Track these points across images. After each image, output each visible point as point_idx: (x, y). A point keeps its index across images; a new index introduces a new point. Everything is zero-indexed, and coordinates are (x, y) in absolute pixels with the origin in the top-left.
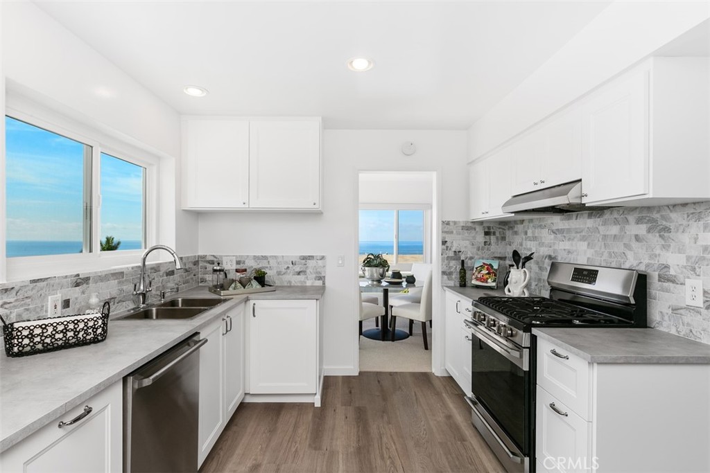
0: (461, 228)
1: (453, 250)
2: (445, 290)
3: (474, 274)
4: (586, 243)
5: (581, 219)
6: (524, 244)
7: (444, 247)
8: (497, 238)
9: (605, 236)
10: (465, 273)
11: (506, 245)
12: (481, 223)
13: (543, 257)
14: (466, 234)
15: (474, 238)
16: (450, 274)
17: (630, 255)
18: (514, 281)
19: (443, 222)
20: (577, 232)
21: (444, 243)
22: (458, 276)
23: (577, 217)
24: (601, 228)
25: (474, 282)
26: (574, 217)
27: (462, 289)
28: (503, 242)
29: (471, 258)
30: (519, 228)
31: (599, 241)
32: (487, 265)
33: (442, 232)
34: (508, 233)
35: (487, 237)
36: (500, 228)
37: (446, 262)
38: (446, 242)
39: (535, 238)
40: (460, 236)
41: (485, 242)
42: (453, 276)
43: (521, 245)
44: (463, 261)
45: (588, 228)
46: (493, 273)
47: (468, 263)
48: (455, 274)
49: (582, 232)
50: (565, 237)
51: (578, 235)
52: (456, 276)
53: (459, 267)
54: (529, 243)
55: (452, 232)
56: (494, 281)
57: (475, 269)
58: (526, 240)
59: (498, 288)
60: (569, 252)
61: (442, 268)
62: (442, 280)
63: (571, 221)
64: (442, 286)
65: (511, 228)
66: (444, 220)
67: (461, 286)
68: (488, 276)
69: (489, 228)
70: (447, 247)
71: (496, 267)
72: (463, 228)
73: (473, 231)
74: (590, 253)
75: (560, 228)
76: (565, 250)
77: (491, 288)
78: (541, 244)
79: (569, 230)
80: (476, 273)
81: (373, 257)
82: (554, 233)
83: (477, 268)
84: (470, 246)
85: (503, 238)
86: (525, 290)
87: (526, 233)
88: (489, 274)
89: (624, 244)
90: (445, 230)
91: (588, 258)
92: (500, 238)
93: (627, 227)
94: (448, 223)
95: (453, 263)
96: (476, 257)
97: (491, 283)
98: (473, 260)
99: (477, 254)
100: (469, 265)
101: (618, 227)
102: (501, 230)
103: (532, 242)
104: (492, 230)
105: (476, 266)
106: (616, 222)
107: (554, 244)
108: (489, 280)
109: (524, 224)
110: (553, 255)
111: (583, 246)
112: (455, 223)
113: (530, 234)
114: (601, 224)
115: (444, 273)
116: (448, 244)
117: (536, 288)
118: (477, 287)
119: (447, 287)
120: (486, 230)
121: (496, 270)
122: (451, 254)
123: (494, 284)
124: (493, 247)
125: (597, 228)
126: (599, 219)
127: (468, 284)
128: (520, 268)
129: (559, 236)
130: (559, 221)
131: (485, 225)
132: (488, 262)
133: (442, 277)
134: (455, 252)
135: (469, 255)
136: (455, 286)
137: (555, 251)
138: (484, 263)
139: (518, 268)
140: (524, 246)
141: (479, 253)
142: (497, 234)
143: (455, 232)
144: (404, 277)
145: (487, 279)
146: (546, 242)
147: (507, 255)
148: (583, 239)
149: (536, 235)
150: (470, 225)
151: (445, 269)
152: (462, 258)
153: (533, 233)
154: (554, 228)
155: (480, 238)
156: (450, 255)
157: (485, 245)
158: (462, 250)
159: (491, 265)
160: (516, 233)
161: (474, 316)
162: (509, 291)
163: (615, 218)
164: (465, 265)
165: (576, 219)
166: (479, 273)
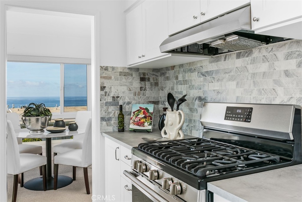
0: (119, 74)
1: (112, 95)
2: (104, 137)
3: (131, 119)
4: (235, 83)
5: (230, 60)
6: (175, 88)
7: (103, 92)
8: (151, 84)
9: (254, 74)
10: (123, 118)
11: (159, 90)
12: (137, 69)
13: (193, 99)
14: (124, 80)
15: (131, 83)
16: (109, 119)
17: (280, 90)
18: (170, 123)
19: (101, 67)
20: (226, 73)
21: (103, 88)
22: (117, 122)
23: (225, 58)
24: (250, 67)
25: (133, 126)
26: (223, 58)
27: (121, 135)
28: (157, 88)
29: (129, 103)
30: (171, 73)
31: (248, 79)
32: (143, 109)
33: (101, 77)
34: (161, 79)
35: (143, 83)
36: (153, 75)
37: (105, 108)
38: (105, 87)
39: (185, 82)
40: (119, 82)
41: (141, 88)
42: (112, 122)
43: (173, 89)
44: (121, 106)
45: (237, 67)
46: (149, 116)
47: (126, 108)
48: (114, 119)
49: (231, 72)
50: (214, 78)
51: (227, 75)
52: (114, 122)
53: (117, 112)
54: (180, 86)
55: (110, 78)
56: (150, 124)
57: (132, 114)
58: (177, 84)
59: (153, 131)
60: (218, 92)
61: (101, 114)
62: (101, 127)
63: (219, 63)
64: (101, 133)
65: (163, 74)
66: (102, 65)
67: (119, 131)
68: (144, 120)
69: (144, 74)
70: (106, 93)
71: (151, 110)
72: (121, 74)
73: (130, 77)
74: (239, 92)
75: (209, 70)
76: (214, 90)
77: (147, 132)
78: (191, 87)
79: (217, 72)
80: (134, 118)
81: (34, 107)
82: (203, 75)
83: (134, 113)
84: (127, 92)
85: (156, 84)
86: (180, 132)
87: (177, 78)
88: (145, 117)
89: (274, 80)
90: (104, 75)
91: (238, 97)
92: (153, 84)
93: (276, 63)
94: (106, 69)
95: (111, 109)
96: (133, 102)
97: (147, 126)
98: (130, 105)
99: (134, 99)
100: (127, 110)
101: (267, 64)
102: (154, 76)
103: (183, 86)
104: (147, 77)
105: (133, 110)
106: (265, 59)
107: (204, 85)
108: (146, 124)
109: (175, 70)
110: (203, 96)
111: (232, 85)
112: (113, 68)
113: (180, 78)
114: (249, 62)
115: (102, 119)
116: (107, 90)
117: (187, 128)
118: (135, 131)
119: (106, 133)
120: (142, 76)
121: (151, 114)
122: (110, 99)
123: (150, 127)
124: (148, 93)
125: (246, 67)
126: (247, 58)
127: (126, 128)
128: (175, 111)
129: (208, 78)
130: (208, 63)
131: (141, 71)
132: (144, 106)
133: (101, 124)
134: (113, 97)
135: (127, 100)
136: (114, 132)
137: (204, 92)
138: (141, 108)
139: (172, 111)
140: (176, 90)
141: (136, 98)
142: (151, 80)
143: (113, 77)
144: (67, 125)
145: (144, 122)
146: (196, 85)
147: (160, 100)
148: (232, 79)
149: (187, 78)
150: (127, 71)
151: (104, 115)
152: (121, 103)
153: (184, 77)
154: (204, 70)
155: (136, 84)
156: (109, 101)
157: (141, 90)
158: (120, 96)
159: (147, 109)
160: (168, 78)
161: (135, 167)
162: (165, 133)
163: (264, 56)
164: (123, 110)
165: (225, 60)
166: (136, 117)
